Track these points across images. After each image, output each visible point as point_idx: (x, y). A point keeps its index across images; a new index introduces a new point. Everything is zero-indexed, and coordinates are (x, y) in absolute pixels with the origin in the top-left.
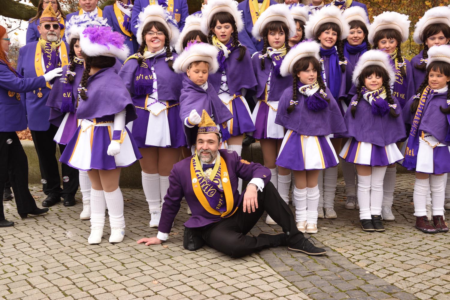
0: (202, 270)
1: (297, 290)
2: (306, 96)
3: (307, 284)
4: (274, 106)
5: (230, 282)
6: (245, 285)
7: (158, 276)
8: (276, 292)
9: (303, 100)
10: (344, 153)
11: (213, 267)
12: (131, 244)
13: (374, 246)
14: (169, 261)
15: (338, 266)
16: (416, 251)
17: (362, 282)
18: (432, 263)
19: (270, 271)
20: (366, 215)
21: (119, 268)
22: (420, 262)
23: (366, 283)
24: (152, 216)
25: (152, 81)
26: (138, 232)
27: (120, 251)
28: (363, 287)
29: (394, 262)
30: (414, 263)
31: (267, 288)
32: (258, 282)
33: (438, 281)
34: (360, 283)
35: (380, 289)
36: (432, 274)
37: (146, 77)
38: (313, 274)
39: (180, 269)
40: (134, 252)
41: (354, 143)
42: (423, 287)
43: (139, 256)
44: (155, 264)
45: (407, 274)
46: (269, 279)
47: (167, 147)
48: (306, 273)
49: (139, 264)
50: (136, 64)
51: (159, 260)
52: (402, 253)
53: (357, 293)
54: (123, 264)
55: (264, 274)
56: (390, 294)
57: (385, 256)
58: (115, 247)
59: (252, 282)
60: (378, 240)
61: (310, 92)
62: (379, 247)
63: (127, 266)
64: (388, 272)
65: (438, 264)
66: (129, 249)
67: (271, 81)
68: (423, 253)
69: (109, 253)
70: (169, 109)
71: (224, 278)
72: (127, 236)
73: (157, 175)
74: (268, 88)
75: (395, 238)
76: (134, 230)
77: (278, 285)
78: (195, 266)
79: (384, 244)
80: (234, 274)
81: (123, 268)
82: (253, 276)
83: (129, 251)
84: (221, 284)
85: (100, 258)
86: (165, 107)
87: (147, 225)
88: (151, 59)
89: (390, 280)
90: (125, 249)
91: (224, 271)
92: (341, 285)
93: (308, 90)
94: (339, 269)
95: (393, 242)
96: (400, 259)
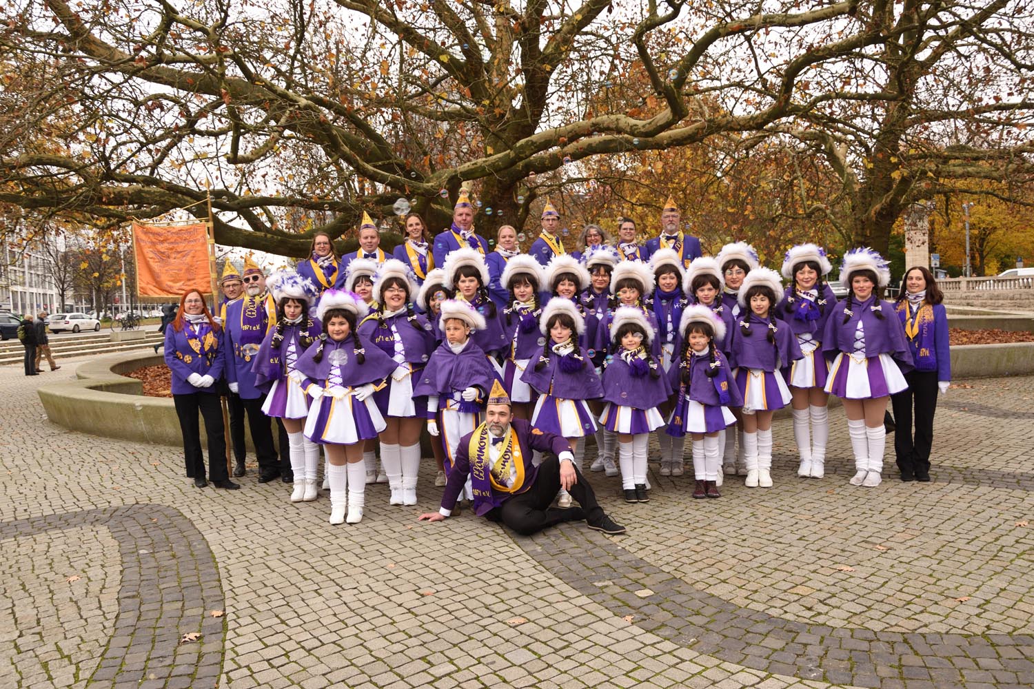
0: (446, 552)
1: (544, 570)
2: (559, 356)
3: (555, 563)
4: (522, 365)
5: (475, 564)
6: (490, 566)
7: (399, 559)
8: (521, 572)
9: (556, 360)
10: (603, 419)
11: (458, 548)
12: (370, 525)
13: (634, 519)
14: (411, 543)
15: (591, 542)
16: (675, 522)
17: (612, 558)
18: (687, 534)
19: (519, 551)
20: (629, 485)
21: (358, 551)
22: (675, 534)
23: (616, 558)
24: (393, 492)
25: (393, 343)
26: (378, 510)
27: (357, 533)
28: (612, 564)
29: (649, 535)
30: (668, 535)
31: (512, 568)
32: (504, 563)
33: (686, 553)
34: (608, 560)
35: (628, 564)
36: (683, 546)
37: (387, 339)
38: (563, 552)
39: (423, 551)
40: (373, 534)
41: (614, 408)
42: (670, 559)
43: (379, 538)
44: (396, 546)
45: (660, 547)
46: (516, 560)
47: (411, 417)
48: (554, 551)
49: (379, 547)
50: (374, 326)
51: (400, 542)
52: (660, 526)
53: (604, 569)
54: (362, 547)
55: (511, 554)
56: (636, 568)
57: (642, 530)
58: (353, 528)
59: (498, 564)
60: (639, 512)
61: (564, 352)
62: (638, 520)
63: (366, 548)
64: (640, 546)
65: (693, 535)
66: (368, 530)
67: (518, 337)
68: (682, 524)
69: (346, 535)
70: (412, 373)
71: (469, 559)
72: (367, 514)
73: (397, 445)
74: (515, 344)
75: (657, 509)
76: (372, 508)
77: (524, 565)
78: (440, 547)
79: (644, 516)
80: (480, 555)
81: (362, 551)
82: (498, 557)
83: (368, 533)
84: (465, 566)
85: (338, 541)
86: (408, 372)
87: (387, 502)
88: (391, 318)
89: (640, 555)
90: (364, 531)
91: (469, 552)
92: (588, 563)
93: (562, 349)
94: (591, 546)
95: (654, 514)
96: (657, 531)
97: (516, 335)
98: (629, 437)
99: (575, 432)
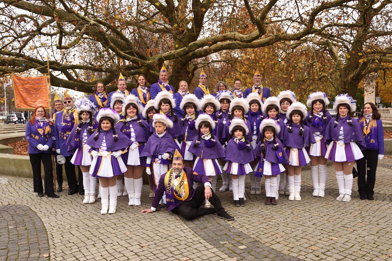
0: (153, 227)
1: (197, 236)
2: (205, 140)
3: (202, 233)
4: (189, 143)
5: (166, 233)
6: (173, 234)
7: (132, 230)
8: (187, 237)
10: (225, 168)
11: (159, 225)
12: (119, 214)
13: (238, 214)
14: (138, 223)
15: (219, 224)
16: (257, 215)
17: (228, 231)
18: (262, 221)
19: (186, 227)
20: (236, 198)
21: (113, 226)
22: (257, 221)
23: (230, 231)
24: (130, 200)
25: (130, 132)
26: (123, 208)
27: (113, 218)
28: (228, 233)
29: (245, 221)
30: (254, 221)
31: (183, 235)
32: (180, 233)
33: (262, 229)
34: (226, 232)
35: (236, 234)
36: (260, 226)
37: (128, 131)
38: (206, 228)
39: (143, 227)
40: (120, 218)
41: (230, 163)
42: (254, 232)
43: (123, 220)
44: (131, 224)
45: (250, 226)
46: (185, 231)
47: (138, 166)
48: (202, 227)
49: (123, 224)
50: (122, 124)
51: (132, 222)
52: (250, 217)
53: (224, 236)
54: (115, 224)
55: (183, 228)
56: (239, 236)
57: (242, 218)
58: (111, 216)
59: (177, 233)
60: (240, 211)
61: (207, 138)
62: (240, 214)
63: (117, 225)
64: (241, 226)
65: (265, 221)
66: (118, 217)
67: (188, 131)
68: (260, 216)
69: (108, 219)
70: (139, 146)
71: (164, 231)
73: (132, 178)
74: (186, 134)
75: (249, 209)
76: (120, 207)
77: (189, 233)
78: (150, 225)
79: (243, 212)
80: (169, 229)
81: (115, 226)
82: (177, 229)
83: (118, 218)
84: (162, 234)
85: (104, 222)
86: (137, 146)
87: (127, 204)
88: (130, 121)
89: (241, 230)
90: (116, 217)
91: (164, 227)
92: (217, 233)
94: (219, 225)
95: (247, 211)
96: (248, 219)
97: (187, 130)
98: (237, 176)
99: (212, 173)
